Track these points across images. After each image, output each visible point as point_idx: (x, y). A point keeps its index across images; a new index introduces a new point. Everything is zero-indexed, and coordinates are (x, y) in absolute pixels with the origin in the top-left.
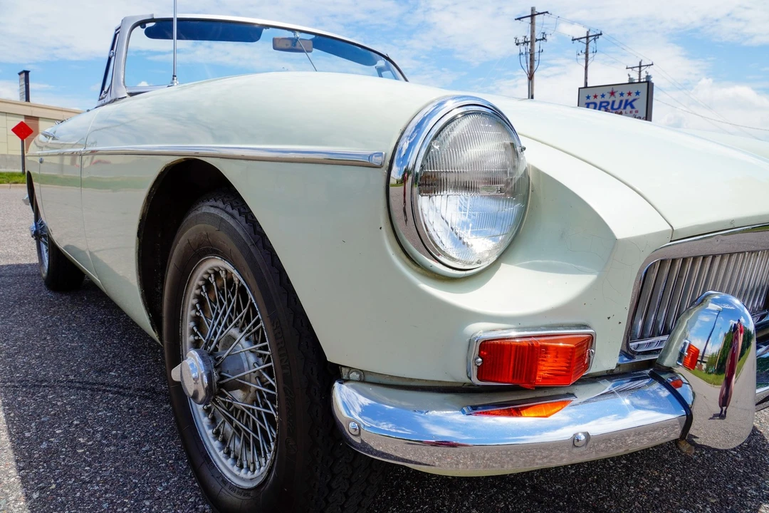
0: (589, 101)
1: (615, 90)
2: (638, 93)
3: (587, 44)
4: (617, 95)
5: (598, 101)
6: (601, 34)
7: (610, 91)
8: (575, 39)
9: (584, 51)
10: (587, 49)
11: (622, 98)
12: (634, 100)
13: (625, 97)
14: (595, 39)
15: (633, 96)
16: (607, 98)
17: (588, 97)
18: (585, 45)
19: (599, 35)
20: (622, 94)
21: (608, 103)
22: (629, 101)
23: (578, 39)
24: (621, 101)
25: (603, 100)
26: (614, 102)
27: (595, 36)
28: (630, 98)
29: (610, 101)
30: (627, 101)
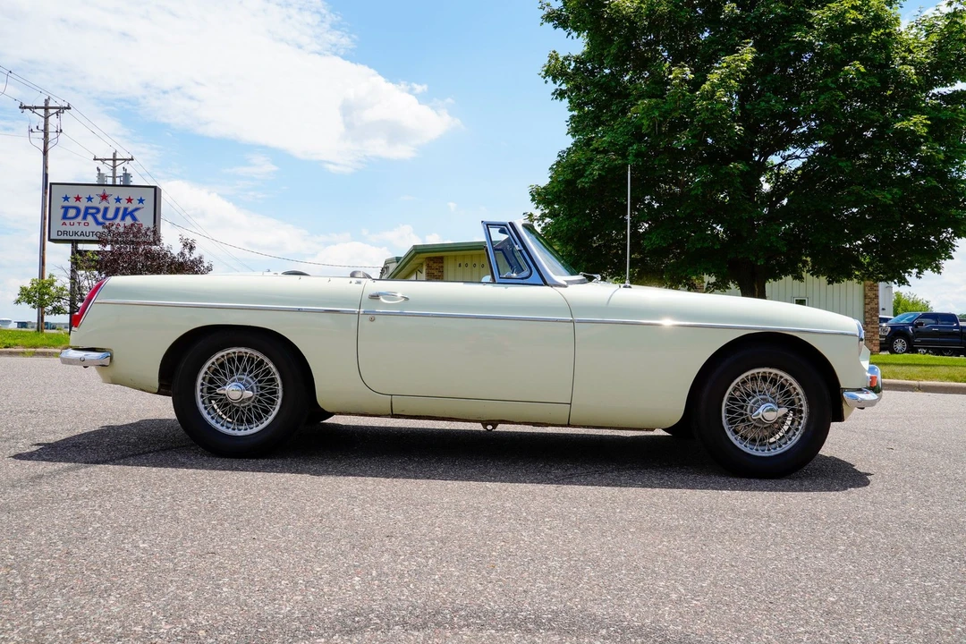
0: (66, 204)
1: (107, 193)
2: (141, 201)
3: (46, 118)
4: (111, 200)
5: (83, 205)
6: (69, 108)
7: (101, 193)
8: (25, 107)
9: (42, 127)
10: (46, 125)
11: (118, 205)
12: (137, 209)
13: (124, 204)
14: (57, 113)
15: (135, 204)
16: (96, 202)
17: (66, 199)
18: (43, 120)
19: (66, 108)
20: (118, 200)
21: (98, 210)
22: (129, 210)
23: (30, 108)
24: (117, 210)
25: (89, 204)
26: (106, 209)
27: (60, 108)
28: (131, 207)
29: (102, 206)
30: (126, 209)
